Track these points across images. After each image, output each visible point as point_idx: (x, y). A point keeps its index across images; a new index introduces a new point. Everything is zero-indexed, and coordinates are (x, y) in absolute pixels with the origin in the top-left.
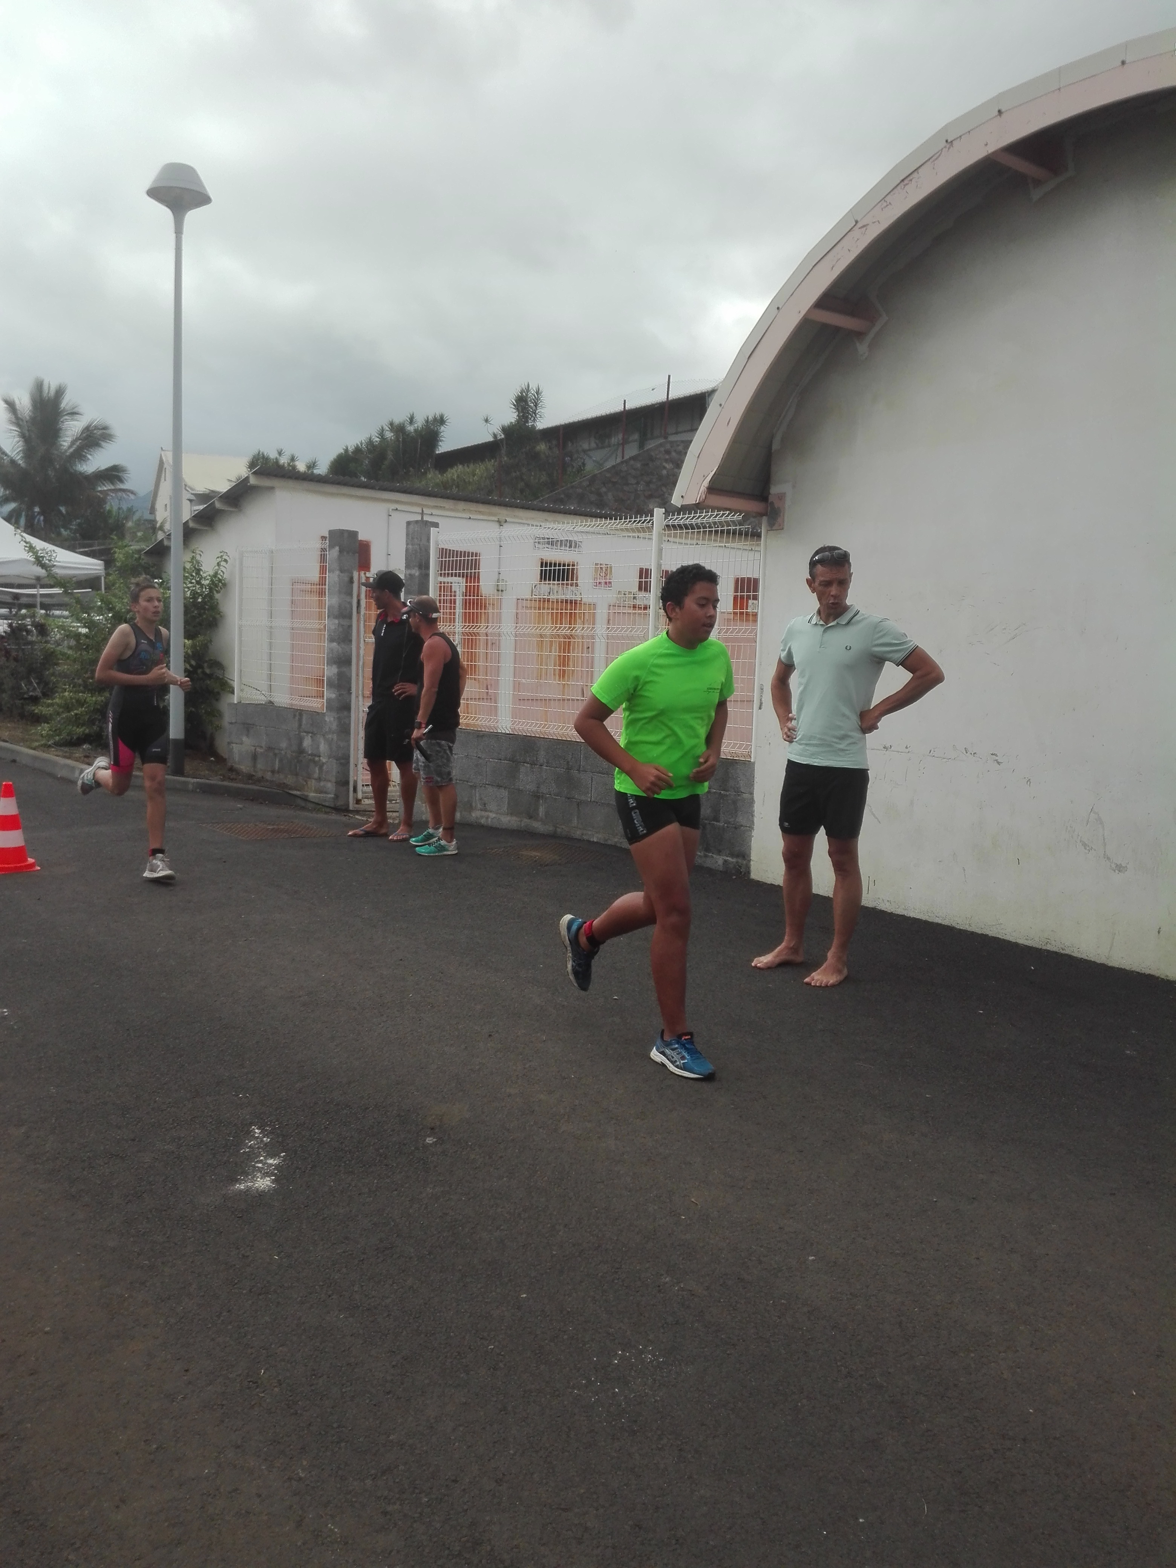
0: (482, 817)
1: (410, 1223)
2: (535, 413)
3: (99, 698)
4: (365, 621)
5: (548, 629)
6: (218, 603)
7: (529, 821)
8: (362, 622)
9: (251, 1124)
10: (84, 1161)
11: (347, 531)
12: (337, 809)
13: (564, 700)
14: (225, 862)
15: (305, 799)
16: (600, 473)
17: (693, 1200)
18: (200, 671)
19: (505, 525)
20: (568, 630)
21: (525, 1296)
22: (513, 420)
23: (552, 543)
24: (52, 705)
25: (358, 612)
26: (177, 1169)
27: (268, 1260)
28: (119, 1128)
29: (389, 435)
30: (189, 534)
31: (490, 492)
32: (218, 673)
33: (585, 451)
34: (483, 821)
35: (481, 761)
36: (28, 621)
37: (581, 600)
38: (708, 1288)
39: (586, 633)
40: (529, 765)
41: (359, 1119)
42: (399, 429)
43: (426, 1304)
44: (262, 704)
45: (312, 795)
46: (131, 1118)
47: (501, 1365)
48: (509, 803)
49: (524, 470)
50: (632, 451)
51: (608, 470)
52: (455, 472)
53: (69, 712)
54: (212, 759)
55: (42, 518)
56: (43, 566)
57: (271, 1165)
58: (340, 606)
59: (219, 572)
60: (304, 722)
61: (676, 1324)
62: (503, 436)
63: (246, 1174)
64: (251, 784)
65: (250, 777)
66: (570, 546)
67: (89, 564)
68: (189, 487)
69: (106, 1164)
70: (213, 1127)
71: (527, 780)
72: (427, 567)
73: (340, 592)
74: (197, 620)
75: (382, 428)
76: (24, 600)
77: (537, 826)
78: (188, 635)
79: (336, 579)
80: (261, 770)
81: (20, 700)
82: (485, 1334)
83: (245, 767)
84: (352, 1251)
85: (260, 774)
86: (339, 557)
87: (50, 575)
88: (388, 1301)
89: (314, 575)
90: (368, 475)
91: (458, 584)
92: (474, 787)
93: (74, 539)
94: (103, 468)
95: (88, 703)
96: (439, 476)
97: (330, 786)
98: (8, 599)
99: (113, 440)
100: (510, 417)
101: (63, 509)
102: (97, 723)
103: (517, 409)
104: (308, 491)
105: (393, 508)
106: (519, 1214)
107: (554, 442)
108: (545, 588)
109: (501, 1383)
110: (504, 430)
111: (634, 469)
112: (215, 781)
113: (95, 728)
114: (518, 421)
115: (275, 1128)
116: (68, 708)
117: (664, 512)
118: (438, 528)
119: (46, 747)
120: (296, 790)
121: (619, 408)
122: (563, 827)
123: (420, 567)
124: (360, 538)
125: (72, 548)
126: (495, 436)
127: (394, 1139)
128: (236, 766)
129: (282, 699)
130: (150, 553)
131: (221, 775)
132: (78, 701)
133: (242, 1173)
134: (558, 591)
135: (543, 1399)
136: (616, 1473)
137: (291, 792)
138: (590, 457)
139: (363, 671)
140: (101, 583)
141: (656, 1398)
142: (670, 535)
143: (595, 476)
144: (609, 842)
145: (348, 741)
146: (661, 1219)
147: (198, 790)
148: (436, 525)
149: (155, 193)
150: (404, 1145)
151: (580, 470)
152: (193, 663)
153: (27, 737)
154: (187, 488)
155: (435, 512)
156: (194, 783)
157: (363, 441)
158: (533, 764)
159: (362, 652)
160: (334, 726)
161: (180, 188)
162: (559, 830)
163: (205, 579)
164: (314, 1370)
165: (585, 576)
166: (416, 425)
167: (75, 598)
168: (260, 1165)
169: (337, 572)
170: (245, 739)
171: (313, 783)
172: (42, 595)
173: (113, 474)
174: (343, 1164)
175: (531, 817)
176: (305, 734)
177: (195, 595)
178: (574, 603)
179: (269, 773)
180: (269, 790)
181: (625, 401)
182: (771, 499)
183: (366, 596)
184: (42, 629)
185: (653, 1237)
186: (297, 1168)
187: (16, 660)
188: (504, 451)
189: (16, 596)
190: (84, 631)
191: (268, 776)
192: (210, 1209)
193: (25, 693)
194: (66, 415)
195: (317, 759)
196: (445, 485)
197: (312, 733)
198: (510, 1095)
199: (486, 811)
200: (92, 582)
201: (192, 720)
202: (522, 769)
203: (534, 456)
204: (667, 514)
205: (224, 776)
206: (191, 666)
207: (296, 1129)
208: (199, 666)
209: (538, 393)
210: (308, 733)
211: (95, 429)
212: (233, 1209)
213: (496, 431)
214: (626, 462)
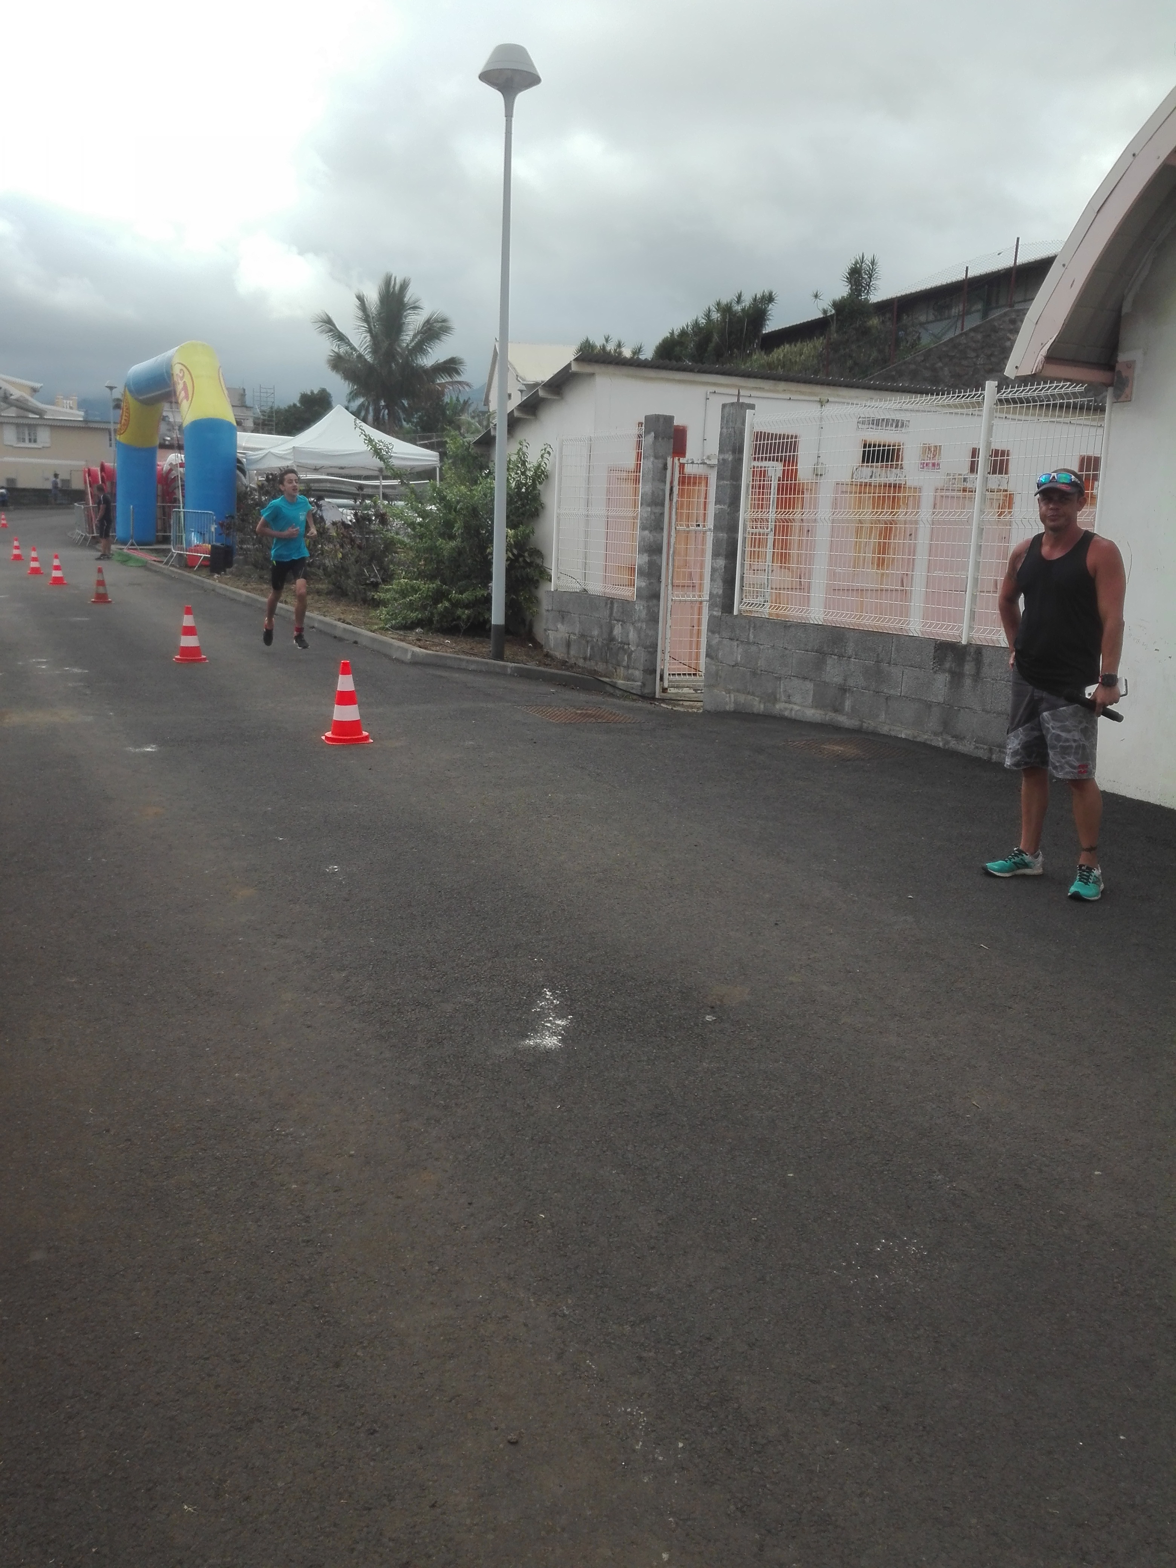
0: (786, 709)
1: (684, 1094)
2: (869, 286)
3: (431, 586)
4: (677, 509)
5: (868, 514)
6: (539, 494)
7: (834, 715)
8: (674, 510)
9: (543, 986)
10: (393, 1006)
11: (663, 416)
12: (643, 697)
13: (882, 590)
14: (535, 743)
15: (614, 686)
16: (936, 347)
17: (974, 1103)
18: (521, 559)
19: (828, 405)
20: (889, 515)
21: (791, 1175)
22: (845, 294)
23: (877, 423)
24: (388, 590)
25: (671, 500)
26: (474, 1021)
27: (550, 1112)
28: (427, 979)
29: (716, 316)
30: (513, 424)
31: (816, 372)
32: (538, 561)
33: (922, 324)
34: (786, 713)
35: (787, 652)
36: (371, 512)
37: (905, 484)
38: (981, 1190)
39: (909, 518)
40: (836, 657)
41: (643, 992)
42: (726, 310)
43: (694, 1170)
44: (577, 592)
45: (620, 682)
46: (438, 971)
47: (763, 1237)
48: (814, 695)
49: (854, 347)
50: (973, 321)
51: (945, 344)
52: (780, 353)
53: (405, 598)
54: (530, 645)
55: (386, 411)
56: (381, 458)
57: (559, 1025)
58: (653, 492)
59: (543, 463)
60: (615, 610)
61: (944, 1220)
62: (833, 312)
63: (537, 1032)
64: (564, 670)
65: (564, 664)
66: (897, 426)
67: (425, 456)
68: (520, 378)
69: (413, 1010)
70: (509, 986)
71: (833, 672)
72: (741, 451)
73: (653, 479)
74: (521, 510)
75: (709, 308)
76: (366, 491)
77: (843, 720)
78: (512, 524)
79: (651, 466)
80: (574, 656)
81: (363, 585)
82: (749, 1206)
83: (559, 654)
84: (628, 1113)
85: (573, 661)
86: (654, 443)
87: (389, 467)
88: (658, 1163)
89: (631, 463)
90: (693, 358)
91: (775, 469)
92: (779, 679)
93: (415, 432)
94: (442, 360)
95: (421, 590)
96: (765, 357)
97: (638, 674)
98: (354, 490)
99: (451, 332)
100: (842, 290)
101: (405, 403)
102: (429, 608)
103: (850, 282)
104: (628, 376)
105: (711, 391)
106: (793, 1097)
107: (888, 315)
108: (866, 473)
109: (761, 1254)
110: (836, 305)
111: (975, 342)
112: (532, 666)
113: (427, 613)
114: (850, 295)
115: (565, 992)
116: (404, 593)
117: (997, 385)
118: (754, 409)
119: (384, 629)
120: (607, 677)
121: (961, 276)
122: (870, 722)
123: (734, 452)
124: (676, 423)
125: (413, 441)
126: (825, 312)
127: (675, 1014)
128: (552, 652)
129: (596, 587)
130: (478, 443)
131: (537, 660)
132: (412, 587)
133: (532, 1030)
134: (881, 475)
135: (801, 1275)
136: (868, 1355)
137: (600, 679)
138: (927, 330)
139: (673, 559)
140: (436, 473)
141: (916, 1289)
142: (1002, 411)
143: (930, 350)
144: (919, 739)
145: (657, 630)
146: (939, 1118)
147: (516, 674)
148: (752, 407)
149: (487, 77)
150: (684, 1019)
151: (914, 345)
152: (515, 552)
153: (368, 620)
154: (519, 378)
155: (754, 393)
156: (512, 667)
157: (689, 324)
158: (841, 656)
159: (673, 540)
160: (643, 614)
161: (511, 69)
162: (865, 725)
163: (530, 470)
164: (585, 1218)
165: (910, 458)
166: (743, 304)
167: (410, 488)
168: (549, 1025)
169: (652, 459)
170: (559, 626)
171: (621, 671)
172: (385, 487)
173: (450, 367)
174: (625, 1032)
175: (836, 711)
176: (615, 622)
177: (519, 485)
178: (897, 487)
179: (582, 660)
180: (580, 676)
181: (967, 268)
182: (1118, 367)
183: (679, 482)
184: (383, 519)
185: (928, 1134)
186: (583, 1031)
187: (360, 547)
188: (834, 327)
189: (361, 487)
190: (419, 520)
191: (581, 662)
192: (501, 1060)
193: (366, 579)
194: (409, 309)
195: (626, 647)
196: (770, 366)
197: (622, 621)
198: (792, 983)
199: (790, 703)
200: (428, 474)
201: (513, 607)
202: (829, 661)
203: (865, 332)
204: (999, 388)
205: (540, 662)
206: (513, 554)
207: (584, 995)
208: (520, 555)
209: (873, 263)
210: (618, 621)
211: (434, 322)
212: (521, 1062)
213: (826, 307)
214: (966, 334)
